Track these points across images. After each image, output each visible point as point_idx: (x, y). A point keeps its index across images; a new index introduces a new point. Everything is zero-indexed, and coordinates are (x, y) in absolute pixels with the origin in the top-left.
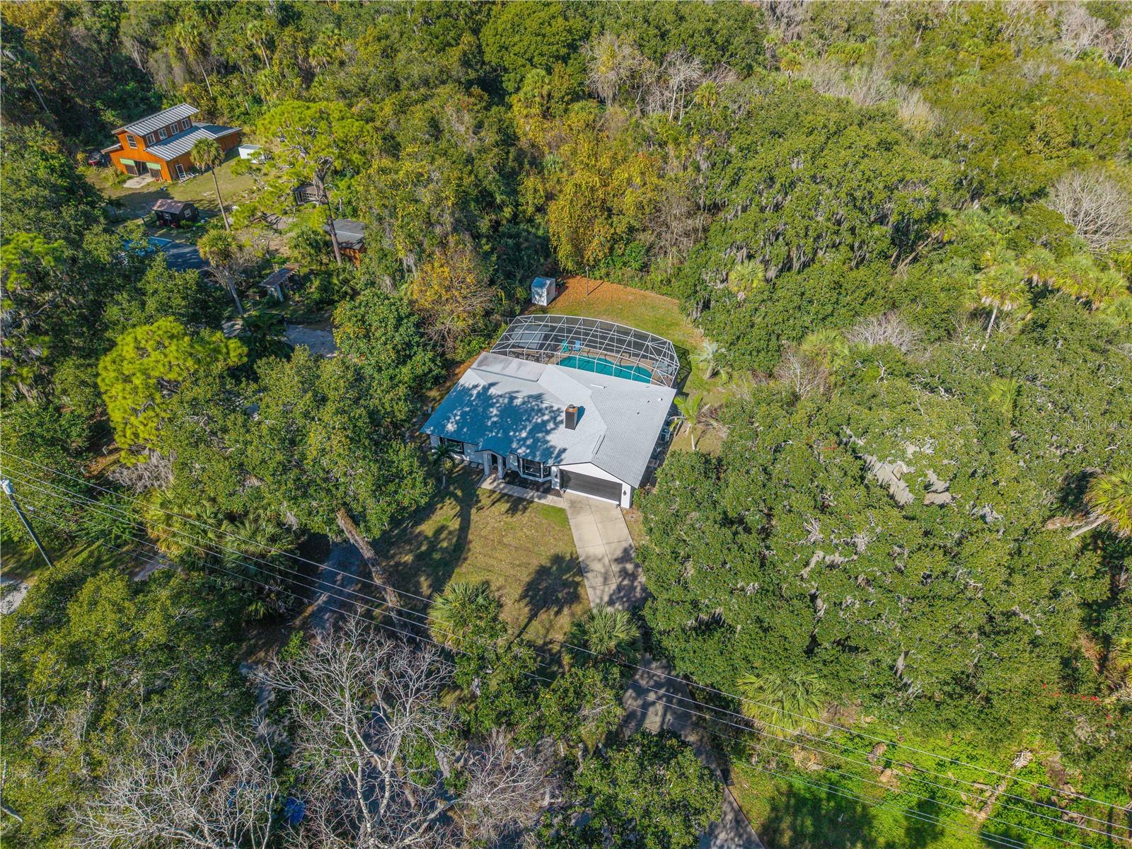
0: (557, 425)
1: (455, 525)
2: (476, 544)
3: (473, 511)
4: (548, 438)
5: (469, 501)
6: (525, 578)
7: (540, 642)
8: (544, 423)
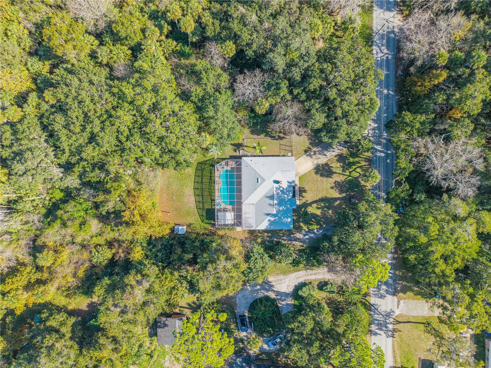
0: (280, 187)
1: (315, 205)
2: (320, 196)
3: (308, 202)
4: (285, 188)
5: (305, 205)
6: (325, 179)
7: (341, 168)
8: (281, 191)
